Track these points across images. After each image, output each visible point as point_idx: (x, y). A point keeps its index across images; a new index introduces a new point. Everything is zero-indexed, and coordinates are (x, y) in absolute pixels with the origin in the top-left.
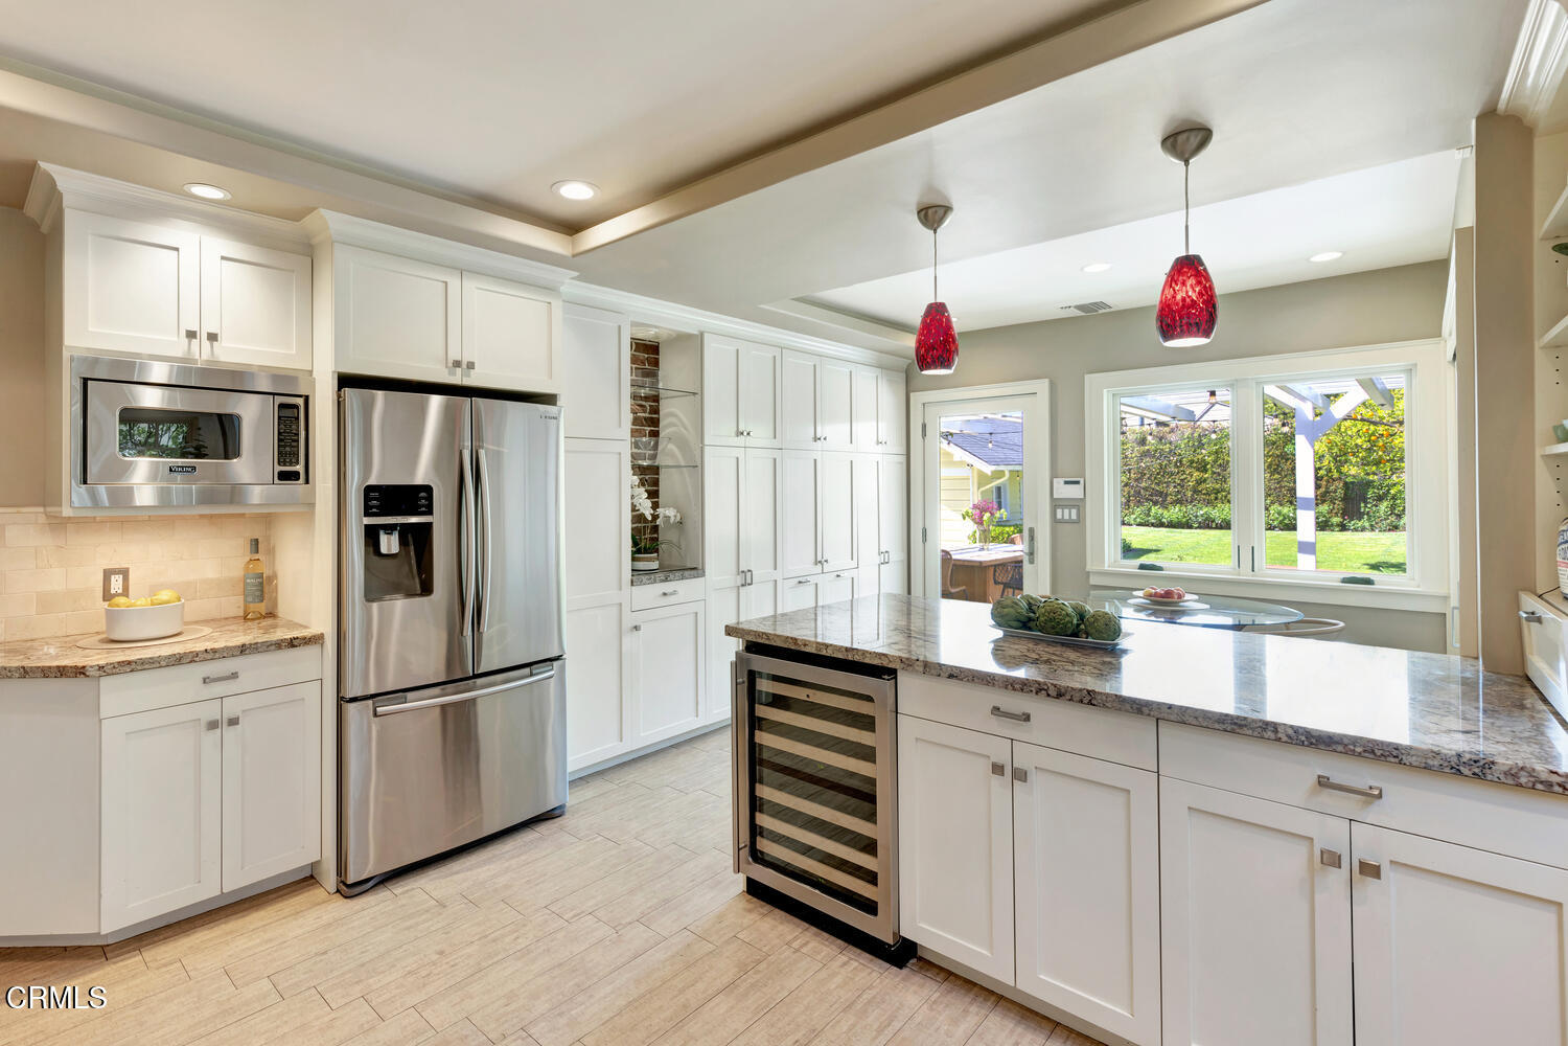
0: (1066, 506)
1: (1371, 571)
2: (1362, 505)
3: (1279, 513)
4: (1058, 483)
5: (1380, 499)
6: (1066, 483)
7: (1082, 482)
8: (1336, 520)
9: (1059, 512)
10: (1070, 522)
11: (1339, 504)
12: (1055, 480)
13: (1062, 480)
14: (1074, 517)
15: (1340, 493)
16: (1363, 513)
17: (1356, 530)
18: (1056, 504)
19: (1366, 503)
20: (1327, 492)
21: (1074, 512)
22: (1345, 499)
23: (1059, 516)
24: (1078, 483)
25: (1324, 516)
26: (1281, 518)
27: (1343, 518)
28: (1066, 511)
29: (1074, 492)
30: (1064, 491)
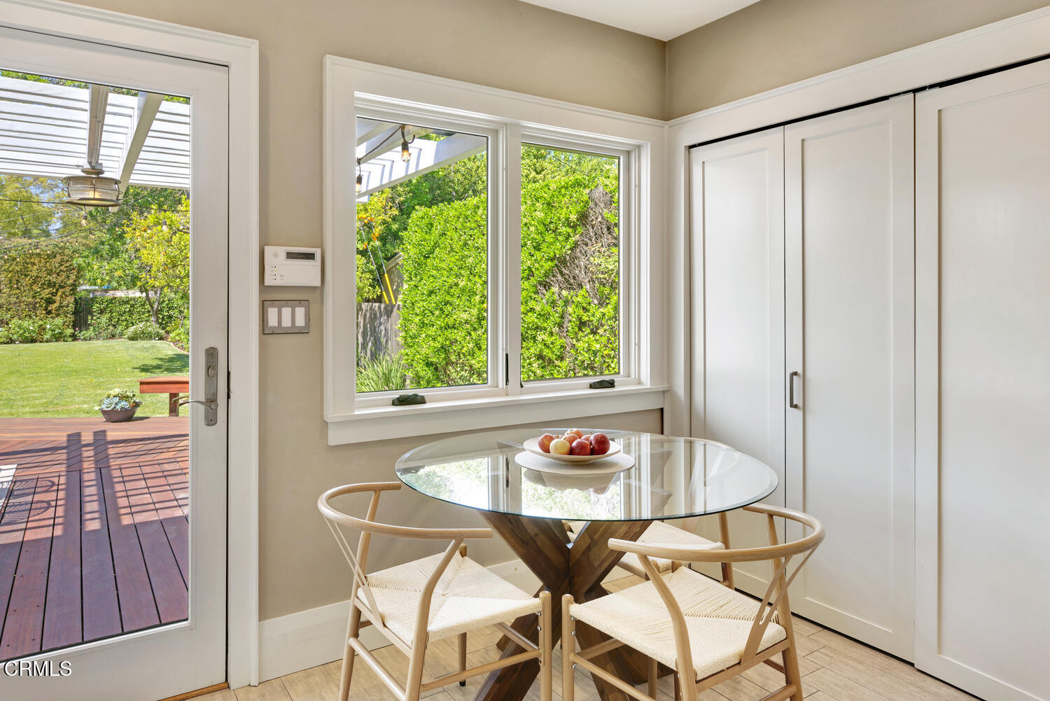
0: (286, 302)
1: (143, 374)
2: (89, 318)
3: (20, 327)
4: (276, 255)
5: (102, 312)
6: (290, 256)
7: (318, 257)
8: (69, 331)
9: (272, 313)
10: (294, 331)
11: (71, 318)
12: (267, 249)
13: (282, 251)
14: (300, 322)
15: (71, 307)
16: (90, 325)
17: (85, 339)
18: (270, 296)
19: (93, 316)
20: (61, 307)
21: (300, 312)
22: (75, 313)
23: (273, 321)
24: (310, 256)
25: (59, 329)
26: (22, 332)
27: (74, 329)
28: (287, 312)
29: (305, 274)
30: (285, 272)
